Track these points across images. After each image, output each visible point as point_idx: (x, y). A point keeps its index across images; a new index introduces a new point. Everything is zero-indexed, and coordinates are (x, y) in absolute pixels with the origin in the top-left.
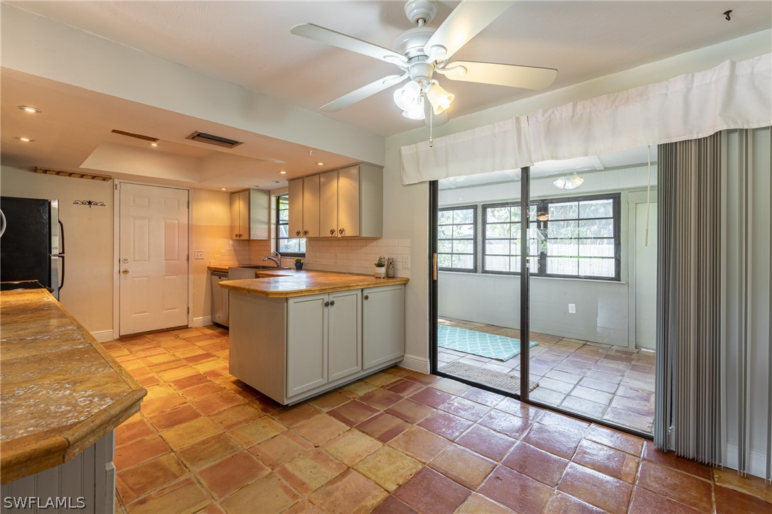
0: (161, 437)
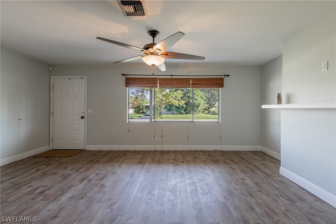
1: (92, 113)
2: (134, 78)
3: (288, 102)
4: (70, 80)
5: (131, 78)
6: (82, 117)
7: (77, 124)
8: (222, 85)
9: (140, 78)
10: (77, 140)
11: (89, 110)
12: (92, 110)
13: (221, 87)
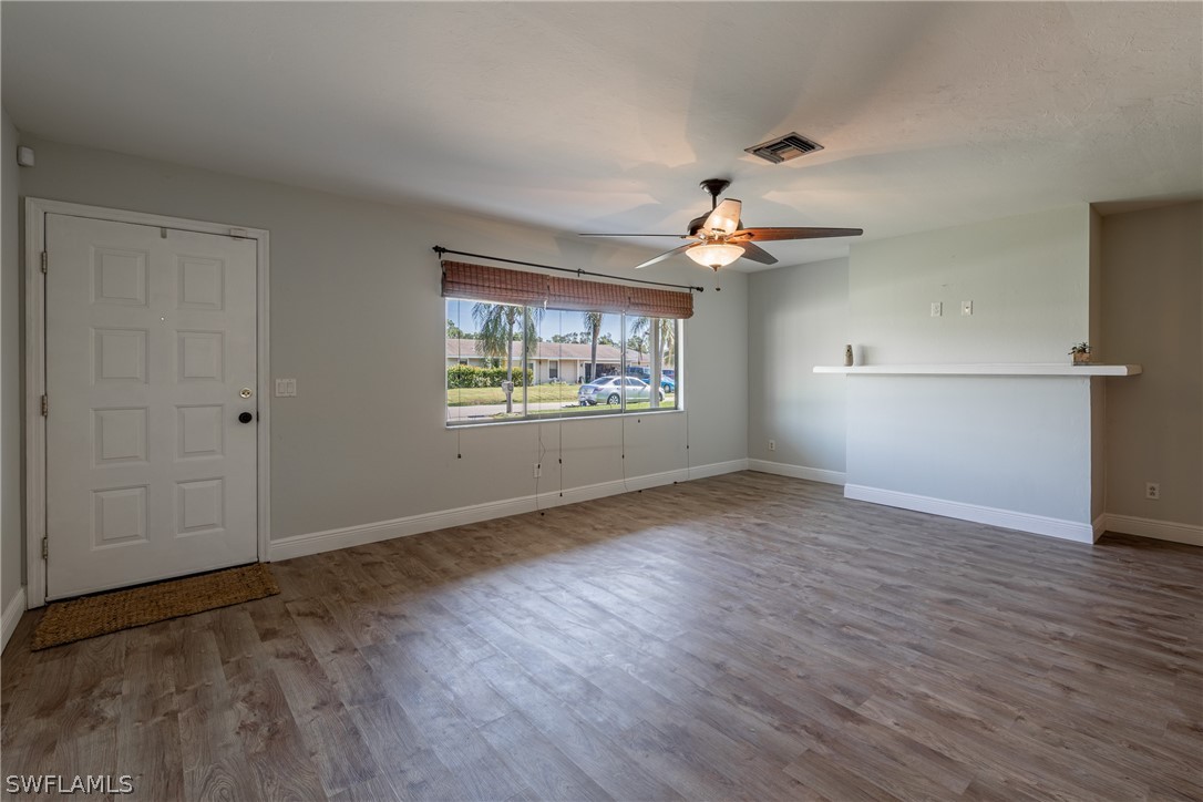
1: (294, 394)
2: (476, 267)
3: (864, 362)
4: (164, 236)
5: (464, 264)
6: (245, 418)
7: (212, 452)
8: (687, 312)
9: (494, 269)
10: (213, 526)
11: (278, 381)
12: (294, 381)
13: (685, 318)
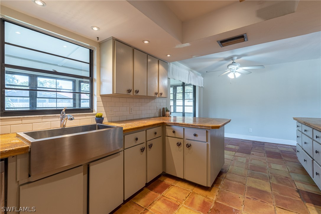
0: (271, 190)
